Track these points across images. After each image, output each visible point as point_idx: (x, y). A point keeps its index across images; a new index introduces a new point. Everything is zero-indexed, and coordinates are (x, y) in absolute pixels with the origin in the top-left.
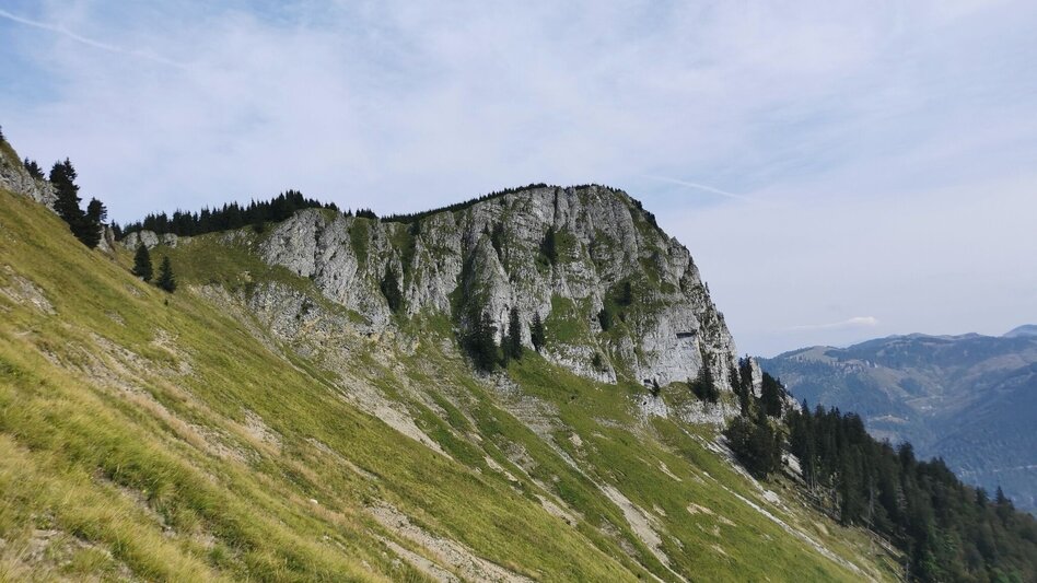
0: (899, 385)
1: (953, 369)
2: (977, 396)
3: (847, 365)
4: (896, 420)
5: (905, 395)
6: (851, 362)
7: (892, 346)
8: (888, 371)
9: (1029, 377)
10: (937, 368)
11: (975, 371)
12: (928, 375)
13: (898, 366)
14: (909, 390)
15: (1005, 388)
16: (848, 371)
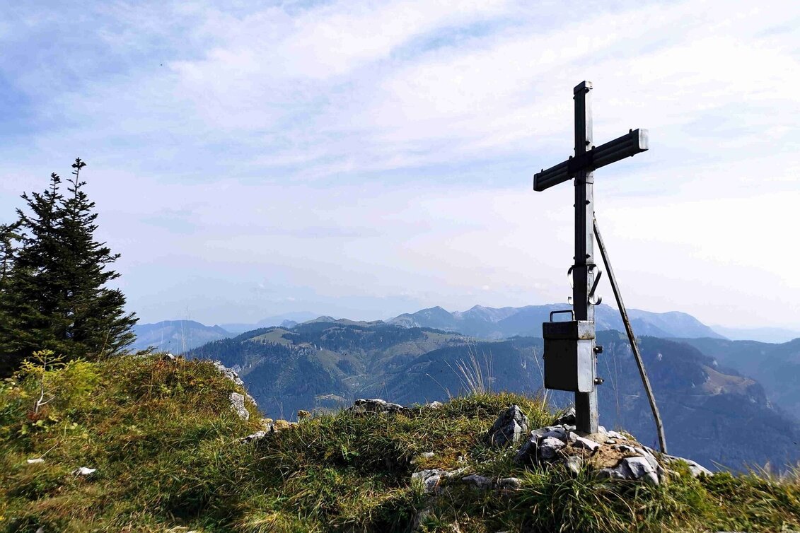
0: (338, 365)
1: (373, 351)
2: (393, 377)
3: (301, 348)
4: (337, 398)
5: (341, 374)
6: (303, 345)
7: (332, 331)
8: (329, 353)
9: (429, 364)
10: (362, 351)
11: (388, 354)
12: (356, 357)
13: (336, 349)
14: (344, 370)
15: (412, 372)
16: (301, 353)
